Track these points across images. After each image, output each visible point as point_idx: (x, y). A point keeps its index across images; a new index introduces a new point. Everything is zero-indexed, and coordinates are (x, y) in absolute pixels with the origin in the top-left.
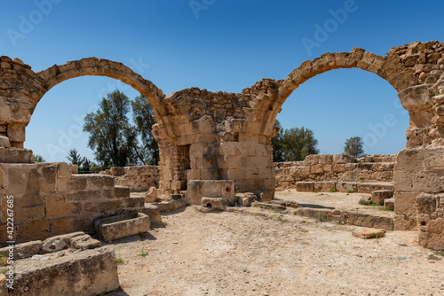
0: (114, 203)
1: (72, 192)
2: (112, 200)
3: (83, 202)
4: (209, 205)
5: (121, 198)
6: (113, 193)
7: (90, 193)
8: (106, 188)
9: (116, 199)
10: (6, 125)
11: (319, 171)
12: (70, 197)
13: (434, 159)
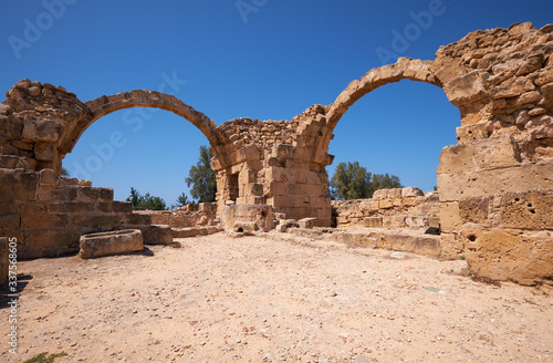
0: (111, 218)
1: (57, 202)
2: (108, 214)
3: (69, 214)
4: (240, 230)
5: (120, 213)
6: (110, 207)
7: (81, 205)
8: (102, 201)
9: (114, 214)
10: (33, 143)
11: (389, 205)
12: (53, 207)
13: (489, 152)
